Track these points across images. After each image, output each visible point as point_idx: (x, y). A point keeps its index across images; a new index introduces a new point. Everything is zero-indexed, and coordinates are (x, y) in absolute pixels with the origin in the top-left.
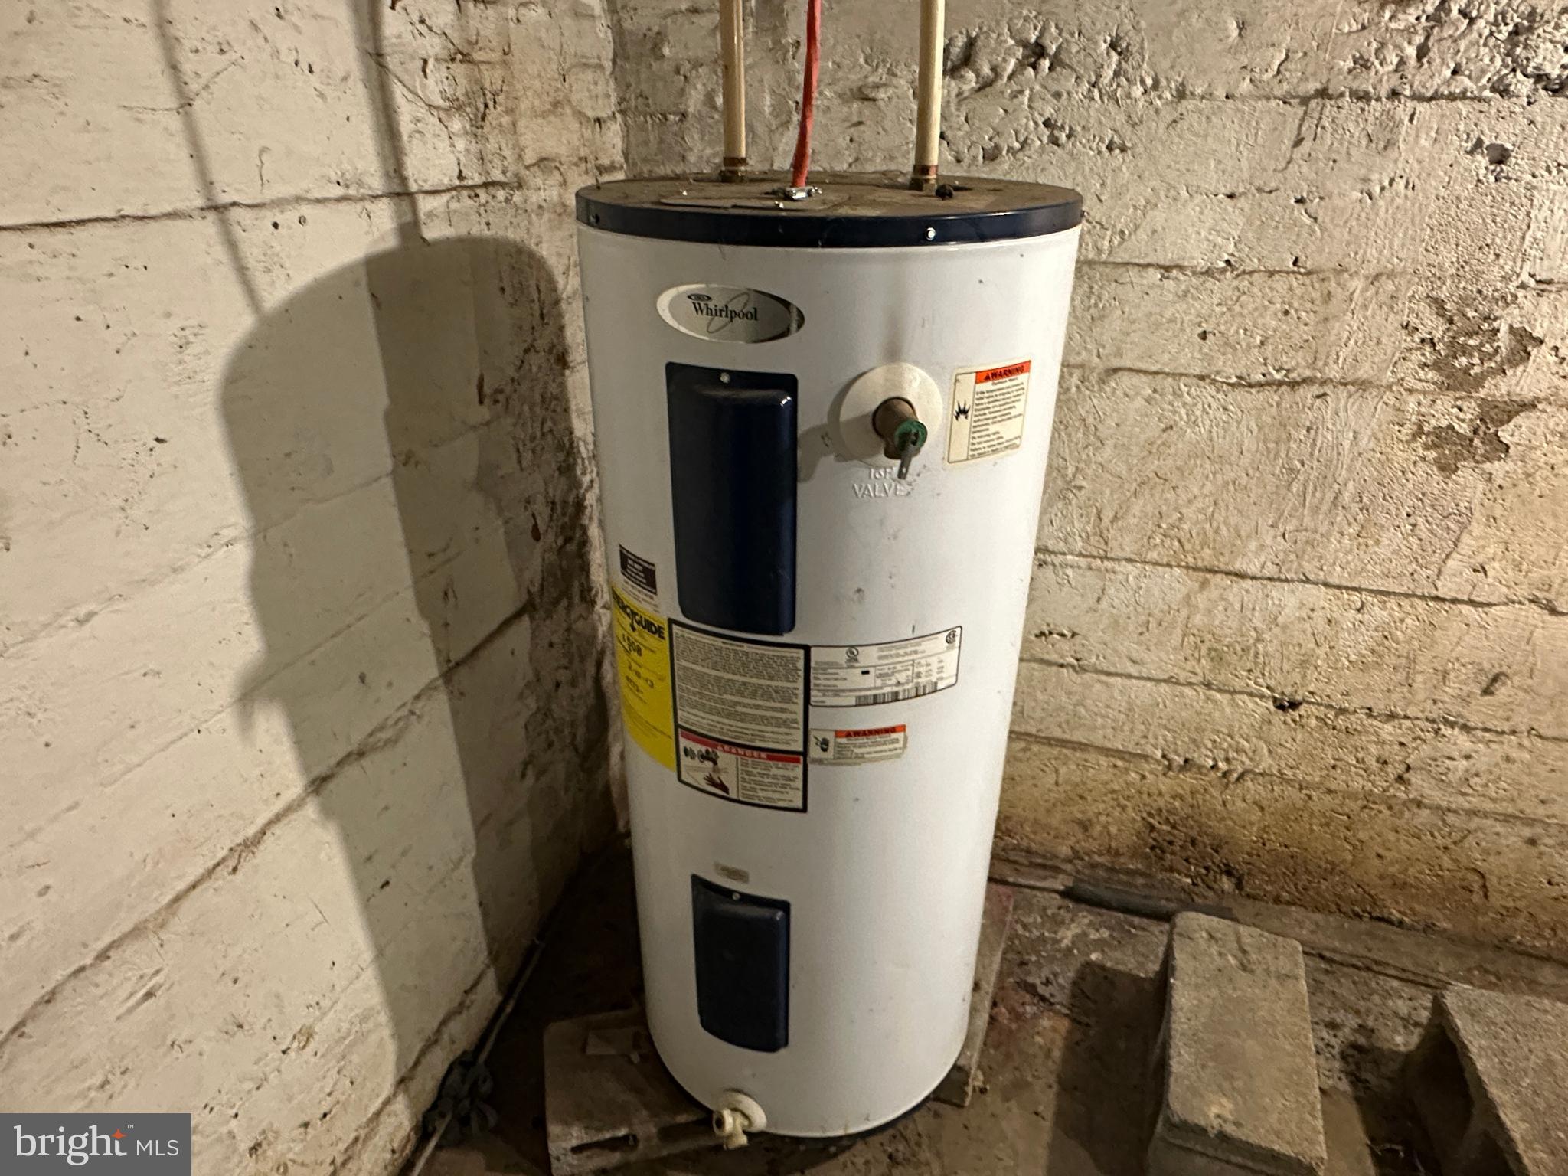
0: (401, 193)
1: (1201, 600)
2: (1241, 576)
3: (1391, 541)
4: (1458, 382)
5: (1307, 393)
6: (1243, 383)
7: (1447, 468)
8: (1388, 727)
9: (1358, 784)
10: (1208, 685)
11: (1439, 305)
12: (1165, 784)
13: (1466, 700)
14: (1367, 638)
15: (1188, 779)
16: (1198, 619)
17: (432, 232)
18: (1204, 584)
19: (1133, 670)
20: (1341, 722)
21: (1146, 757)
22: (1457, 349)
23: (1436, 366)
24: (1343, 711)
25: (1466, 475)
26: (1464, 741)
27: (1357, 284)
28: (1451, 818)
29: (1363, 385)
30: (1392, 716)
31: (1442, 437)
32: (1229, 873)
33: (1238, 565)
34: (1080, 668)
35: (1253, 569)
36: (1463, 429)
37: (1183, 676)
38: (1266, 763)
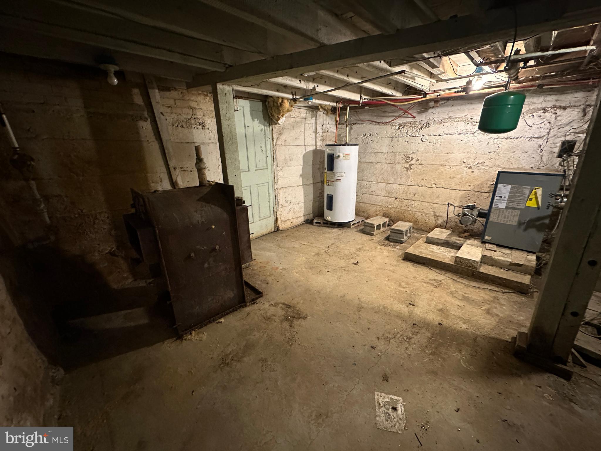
0: (316, 146)
1: (387, 186)
2: (390, 184)
3: (403, 179)
4: (407, 162)
5: (394, 164)
6: (389, 163)
7: (407, 171)
8: (406, 201)
9: (404, 208)
10: (388, 197)
11: (404, 155)
12: (385, 209)
13: (412, 197)
14: (403, 190)
15: (387, 208)
16: (387, 189)
17: (318, 149)
18: (387, 185)
19: (381, 195)
20: (401, 200)
21: (383, 206)
22: (407, 159)
23: (405, 161)
24: (401, 199)
25: (409, 172)
26: (413, 202)
27: (398, 154)
28: (414, 212)
29: (399, 163)
30: (406, 200)
31: (406, 168)
32: (392, 221)
33: (390, 182)
34: (376, 195)
35: (391, 183)
36: (408, 167)
37: (386, 196)
38: (395, 206)
